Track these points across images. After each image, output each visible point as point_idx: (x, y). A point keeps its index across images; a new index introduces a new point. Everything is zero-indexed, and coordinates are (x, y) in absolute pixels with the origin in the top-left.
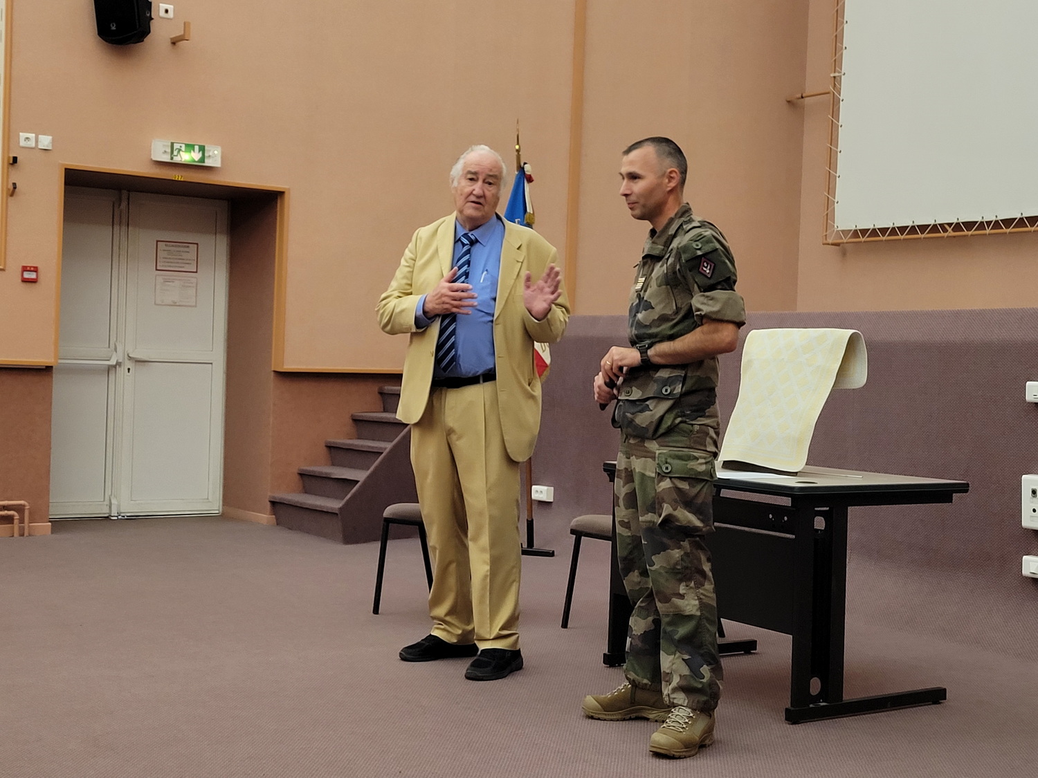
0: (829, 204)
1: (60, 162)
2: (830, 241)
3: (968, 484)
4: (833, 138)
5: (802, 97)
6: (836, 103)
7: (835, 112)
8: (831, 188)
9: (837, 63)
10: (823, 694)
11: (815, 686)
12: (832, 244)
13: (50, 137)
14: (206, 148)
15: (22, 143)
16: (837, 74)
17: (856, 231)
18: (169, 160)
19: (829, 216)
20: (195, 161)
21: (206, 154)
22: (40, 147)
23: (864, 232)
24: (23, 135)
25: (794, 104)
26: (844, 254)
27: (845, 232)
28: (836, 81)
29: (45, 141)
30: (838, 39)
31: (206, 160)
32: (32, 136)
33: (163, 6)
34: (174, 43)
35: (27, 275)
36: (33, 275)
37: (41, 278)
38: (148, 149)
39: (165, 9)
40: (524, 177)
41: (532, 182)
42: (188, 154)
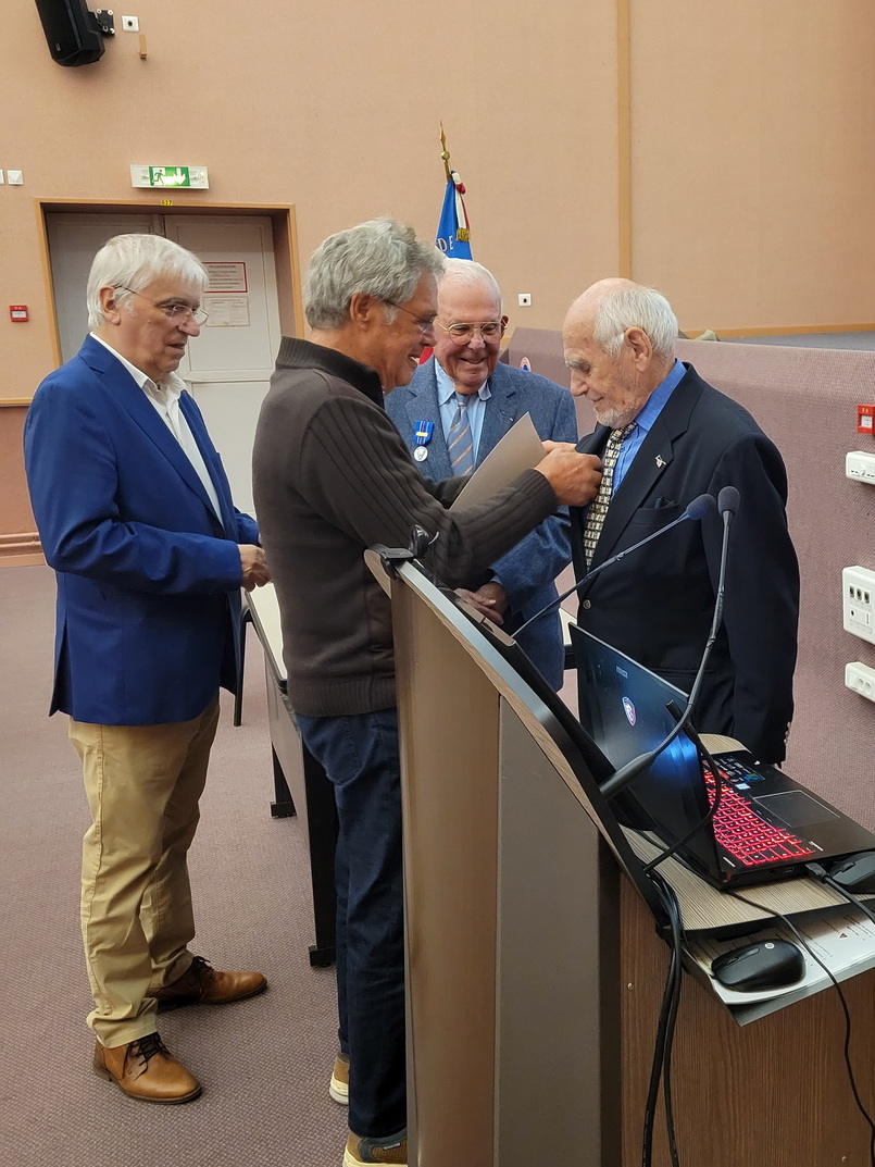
1: (35, 196)
13: (20, 172)
14: (189, 170)
18: (149, 186)
20: (179, 185)
21: (191, 177)
22: (10, 183)
29: (15, 176)
31: (191, 183)
33: (126, 19)
34: (143, 58)
35: (16, 315)
36: (23, 315)
37: (31, 317)
38: (128, 175)
39: (127, 23)
40: (455, 188)
41: (464, 192)
42: (169, 178)
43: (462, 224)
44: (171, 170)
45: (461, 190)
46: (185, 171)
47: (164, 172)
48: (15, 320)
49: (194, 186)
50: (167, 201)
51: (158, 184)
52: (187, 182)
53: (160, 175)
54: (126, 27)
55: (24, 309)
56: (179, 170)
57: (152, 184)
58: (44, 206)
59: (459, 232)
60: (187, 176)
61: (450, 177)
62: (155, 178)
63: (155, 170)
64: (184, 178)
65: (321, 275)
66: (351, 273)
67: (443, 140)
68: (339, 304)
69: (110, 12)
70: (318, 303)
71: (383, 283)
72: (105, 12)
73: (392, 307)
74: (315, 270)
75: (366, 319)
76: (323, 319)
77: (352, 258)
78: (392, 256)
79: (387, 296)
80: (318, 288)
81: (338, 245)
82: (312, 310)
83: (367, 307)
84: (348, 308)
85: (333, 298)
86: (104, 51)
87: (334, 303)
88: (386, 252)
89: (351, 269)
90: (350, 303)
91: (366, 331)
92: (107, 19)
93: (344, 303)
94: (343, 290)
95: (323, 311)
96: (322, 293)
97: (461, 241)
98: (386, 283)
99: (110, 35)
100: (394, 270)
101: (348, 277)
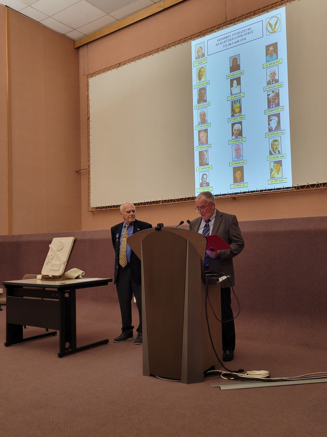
0: (89, 200)
2: (89, 210)
3: (112, 279)
4: (89, 182)
5: (80, 170)
6: (89, 172)
7: (89, 175)
8: (89, 196)
9: (89, 161)
10: (70, 347)
11: (67, 345)
12: (90, 211)
16: (89, 164)
17: (96, 207)
19: (89, 203)
23: (98, 208)
25: (78, 172)
26: (94, 214)
27: (94, 208)
28: (89, 166)
30: (89, 154)
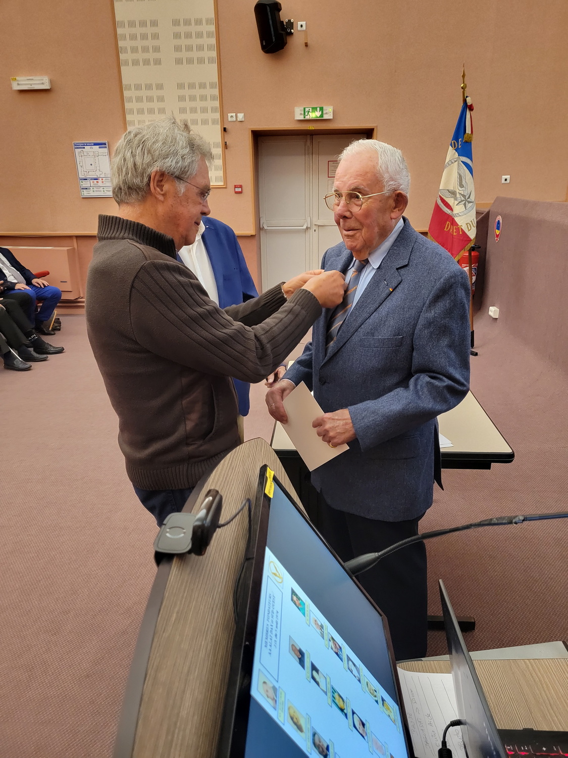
1: (249, 127)
13: (243, 114)
14: (324, 108)
15: (230, 119)
18: (303, 119)
20: (317, 117)
21: (324, 112)
22: (238, 120)
24: (230, 115)
29: (241, 116)
31: (324, 116)
32: (234, 114)
33: (300, 23)
34: (306, 45)
35: (237, 190)
36: (240, 190)
37: (243, 191)
38: (293, 113)
39: (300, 25)
40: (467, 107)
41: (472, 110)
42: (313, 113)
43: (468, 131)
44: (314, 109)
45: (471, 108)
46: (322, 109)
47: (311, 111)
48: (236, 193)
49: (326, 117)
50: (311, 127)
51: (307, 117)
52: (322, 115)
53: (309, 112)
54: (299, 28)
55: (241, 187)
56: (318, 109)
57: (304, 117)
58: (252, 131)
59: (466, 136)
60: (322, 112)
61: (465, 101)
62: (306, 114)
63: (307, 110)
64: (321, 113)
65: (125, 160)
66: (150, 155)
67: (464, 76)
68: (142, 181)
69: (292, 20)
70: (125, 182)
71: (174, 161)
72: (289, 21)
73: (182, 182)
74: (121, 155)
75: (162, 193)
76: (130, 194)
77: (149, 144)
78: (179, 142)
79: (177, 173)
80: (124, 170)
81: (136, 136)
82: (120, 189)
83: (163, 183)
84: (148, 184)
85: (137, 176)
86: (286, 43)
87: (137, 181)
88: (174, 140)
89: (149, 152)
90: (149, 180)
91: (163, 202)
92: (290, 24)
93: (146, 180)
94: (145, 169)
95: (129, 188)
96: (127, 174)
97: (466, 142)
98: (177, 163)
99: (291, 34)
100: (181, 152)
101: (147, 159)
